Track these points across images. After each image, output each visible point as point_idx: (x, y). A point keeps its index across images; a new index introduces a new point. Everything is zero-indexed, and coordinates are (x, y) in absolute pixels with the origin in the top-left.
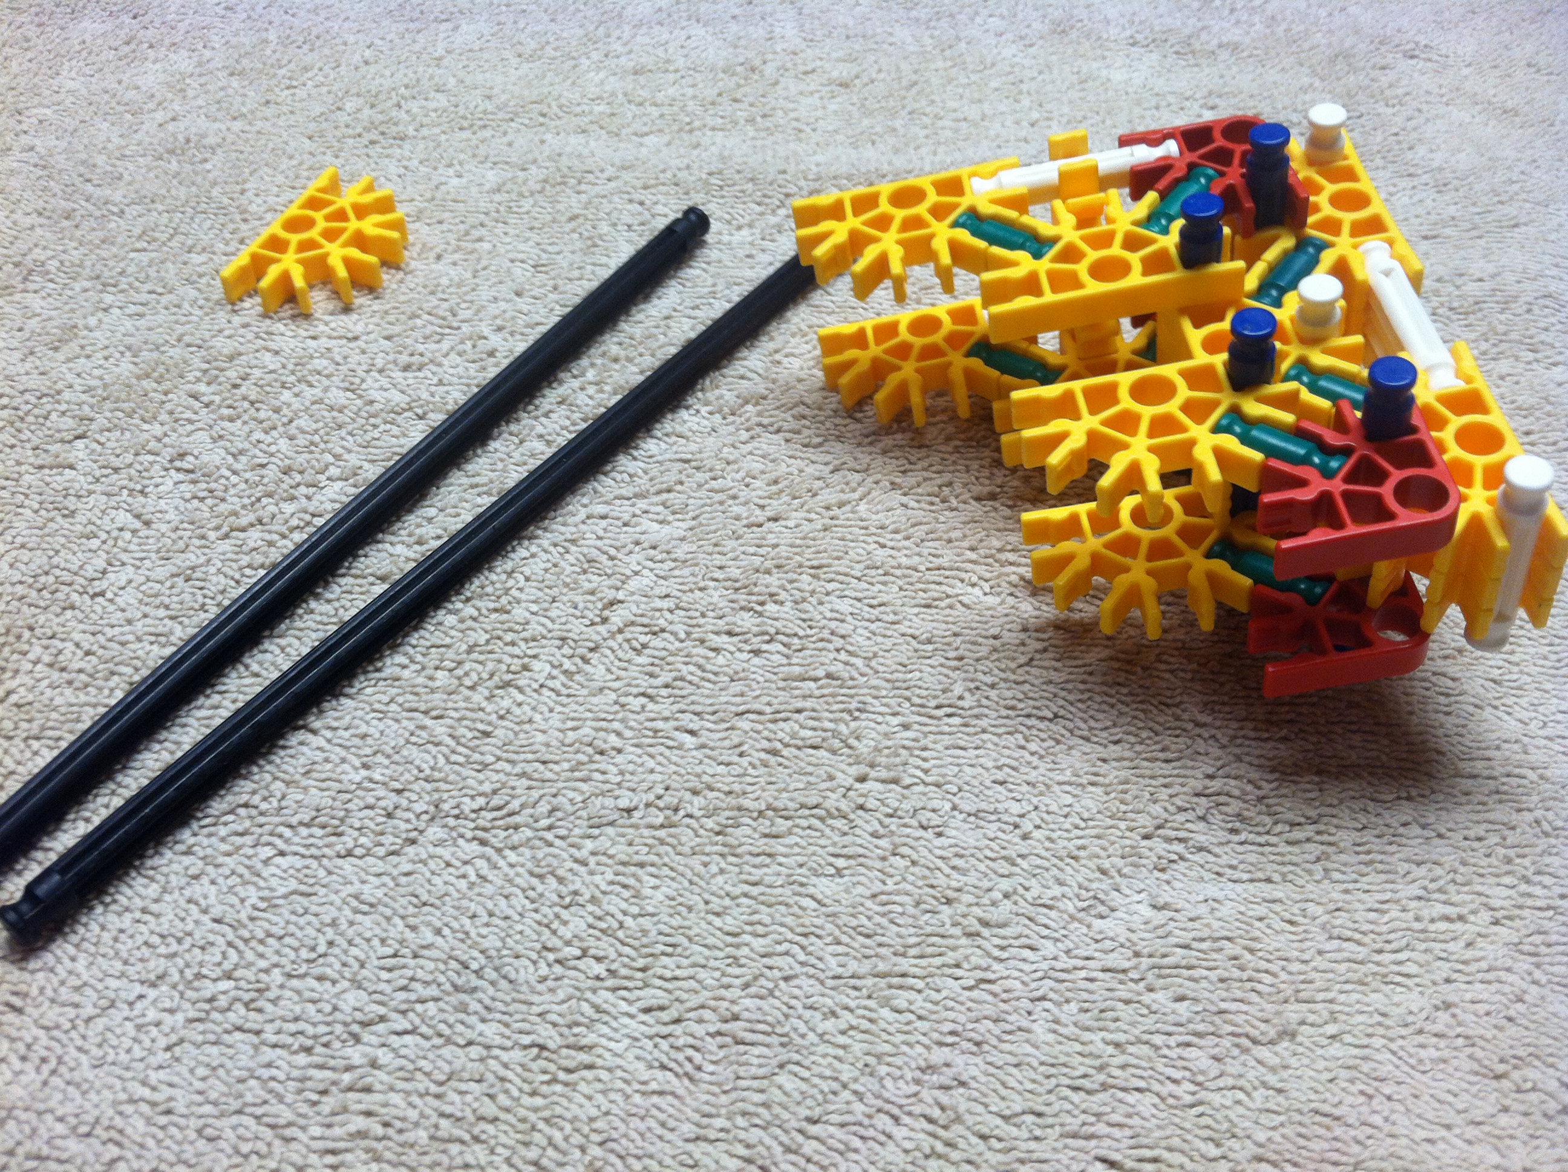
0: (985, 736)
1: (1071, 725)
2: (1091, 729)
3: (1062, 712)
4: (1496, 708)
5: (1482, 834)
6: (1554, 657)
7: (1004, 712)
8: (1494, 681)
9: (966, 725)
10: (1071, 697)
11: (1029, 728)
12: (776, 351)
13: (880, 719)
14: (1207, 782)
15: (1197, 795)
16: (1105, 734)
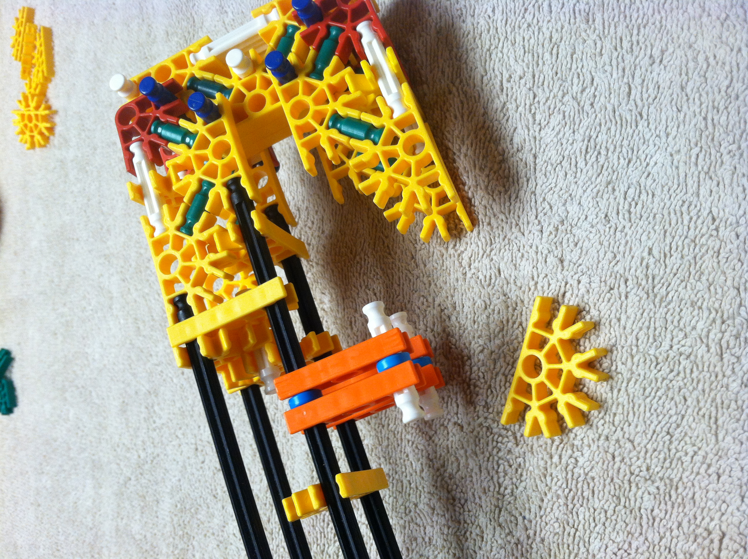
0: (685, 480)
1: (674, 426)
2: (676, 414)
3: (665, 429)
4: (648, 165)
5: (741, 188)
6: (609, 123)
7: (667, 464)
8: (629, 162)
9: (677, 488)
10: (656, 423)
11: (677, 451)
12: (424, 539)
13: (675, 541)
14: (712, 350)
15: (722, 359)
16: (680, 406)
